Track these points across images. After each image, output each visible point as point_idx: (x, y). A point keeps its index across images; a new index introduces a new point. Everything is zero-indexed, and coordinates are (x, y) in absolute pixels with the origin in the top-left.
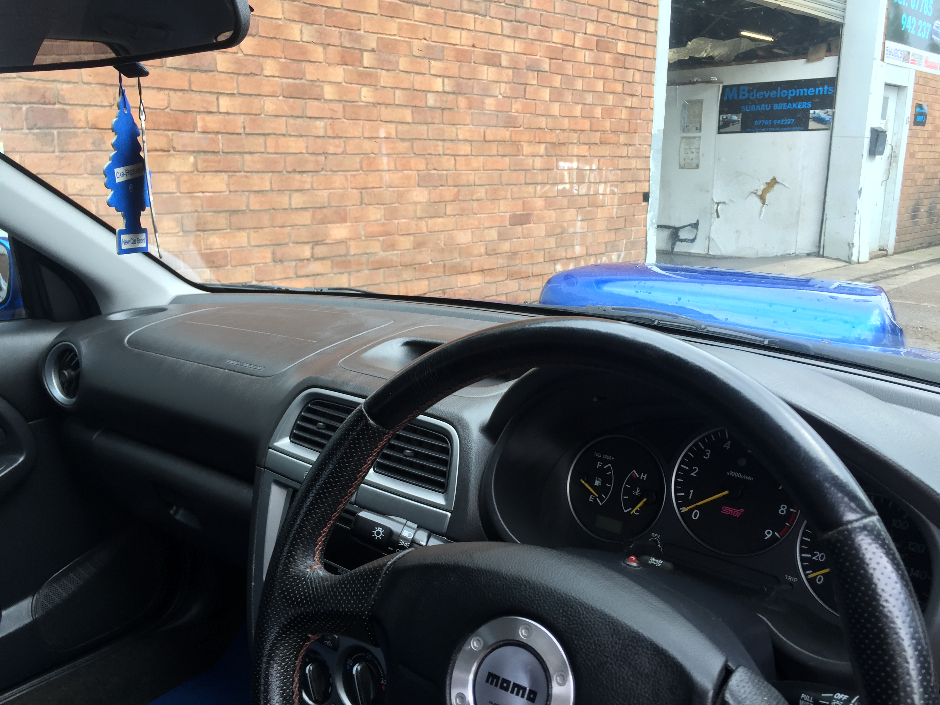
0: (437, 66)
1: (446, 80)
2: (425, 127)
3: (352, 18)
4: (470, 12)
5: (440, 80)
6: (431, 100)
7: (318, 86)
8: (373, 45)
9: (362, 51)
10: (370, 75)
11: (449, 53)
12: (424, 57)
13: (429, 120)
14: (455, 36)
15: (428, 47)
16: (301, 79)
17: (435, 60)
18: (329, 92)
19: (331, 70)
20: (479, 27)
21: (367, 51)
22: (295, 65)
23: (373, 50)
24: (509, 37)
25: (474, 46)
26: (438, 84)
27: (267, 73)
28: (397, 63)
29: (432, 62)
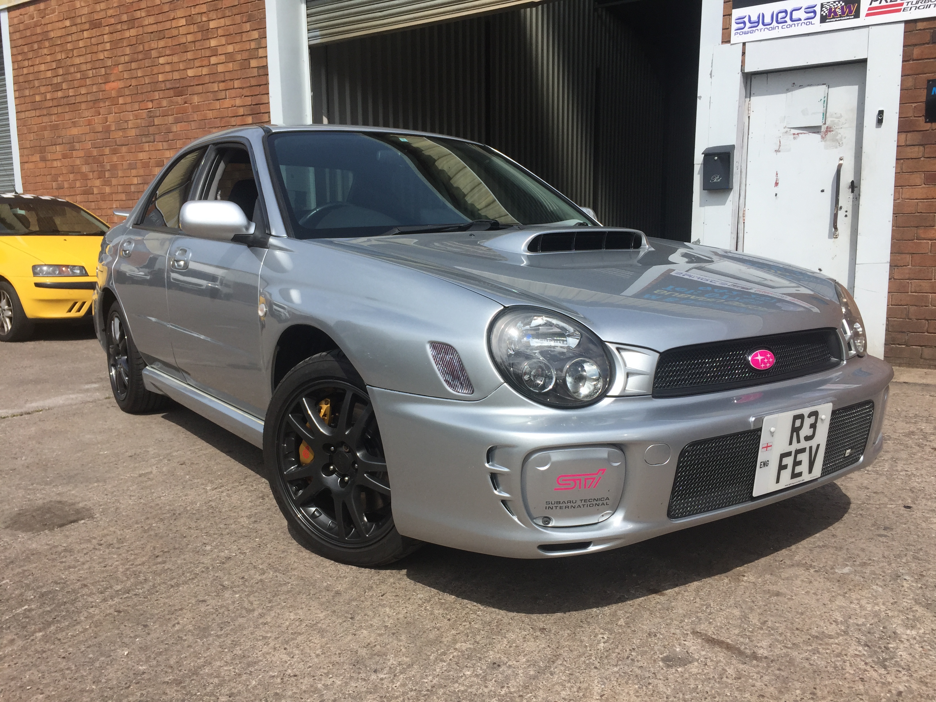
0: (134, 172)
1: (138, 178)
2: (131, 202)
3: (101, 158)
4: (146, 142)
5: (136, 178)
6: (133, 189)
8: (109, 168)
9: (105, 171)
10: (108, 181)
11: (139, 165)
12: (128, 169)
13: (133, 198)
14: (141, 156)
15: (130, 164)
17: (133, 169)
18: (96, 191)
20: (151, 149)
21: (106, 171)
23: (109, 170)
24: (167, 149)
25: (150, 158)
26: (135, 181)
28: (118, 173)
29: (132, 171)
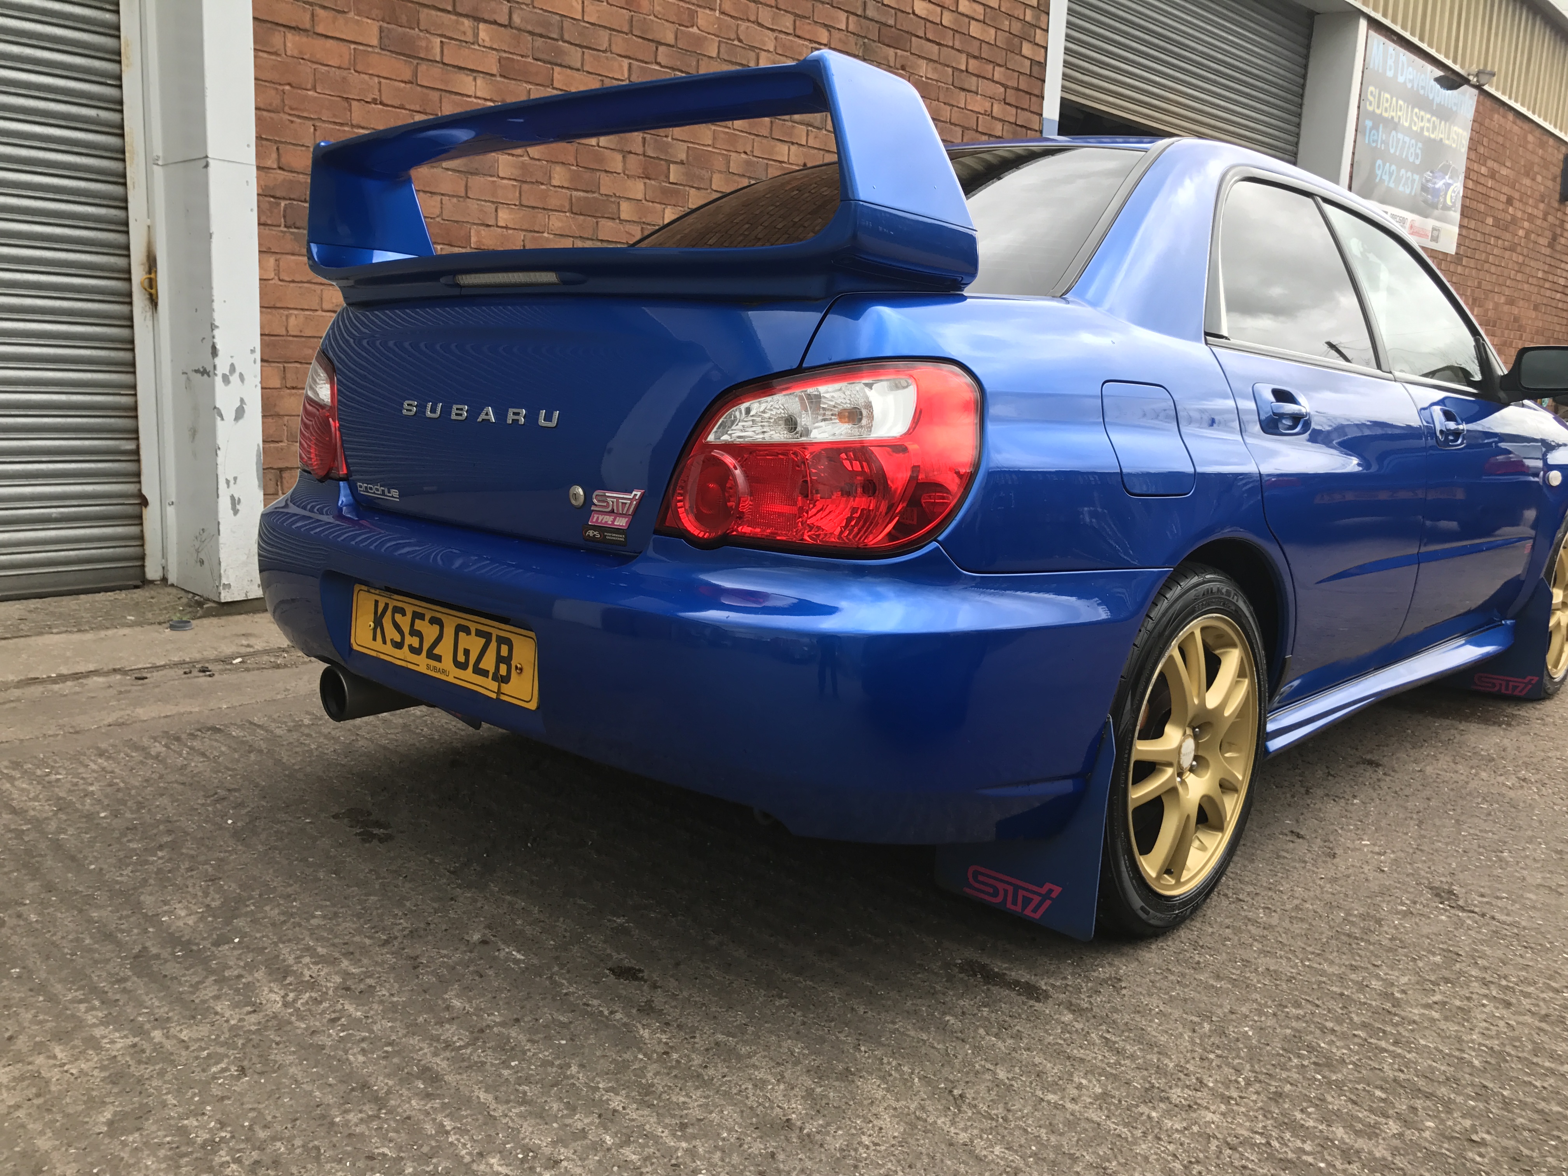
7: (613, 202)
10: (676, 193)
14: (783, 152)
15: (749, 163)
16: (594, 192)
19: (630, 183)
20: (812, 142)
22: (587, 175)
27: (555, 182)
